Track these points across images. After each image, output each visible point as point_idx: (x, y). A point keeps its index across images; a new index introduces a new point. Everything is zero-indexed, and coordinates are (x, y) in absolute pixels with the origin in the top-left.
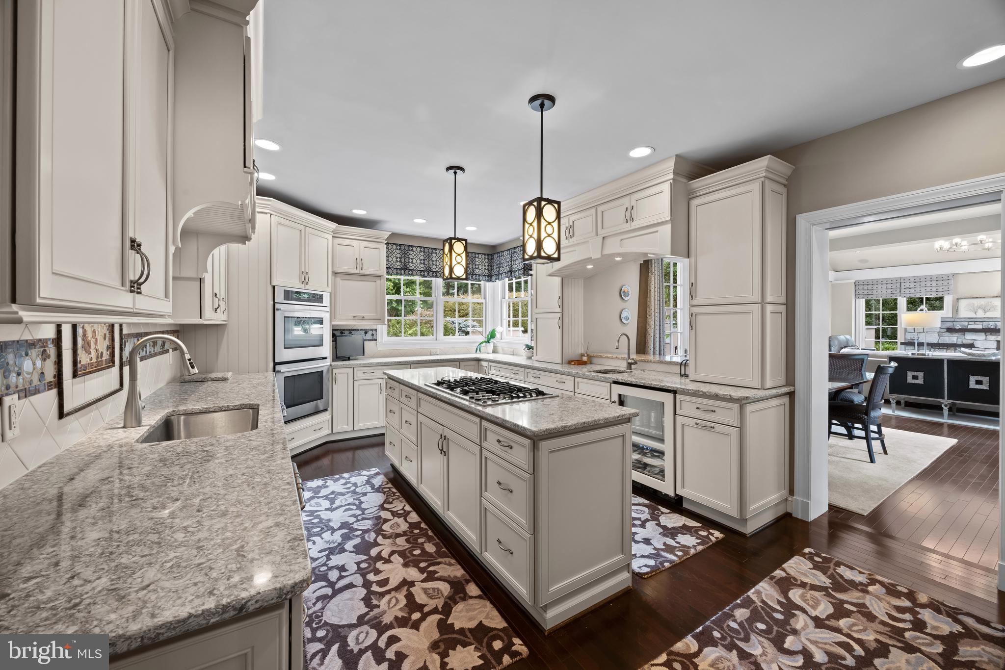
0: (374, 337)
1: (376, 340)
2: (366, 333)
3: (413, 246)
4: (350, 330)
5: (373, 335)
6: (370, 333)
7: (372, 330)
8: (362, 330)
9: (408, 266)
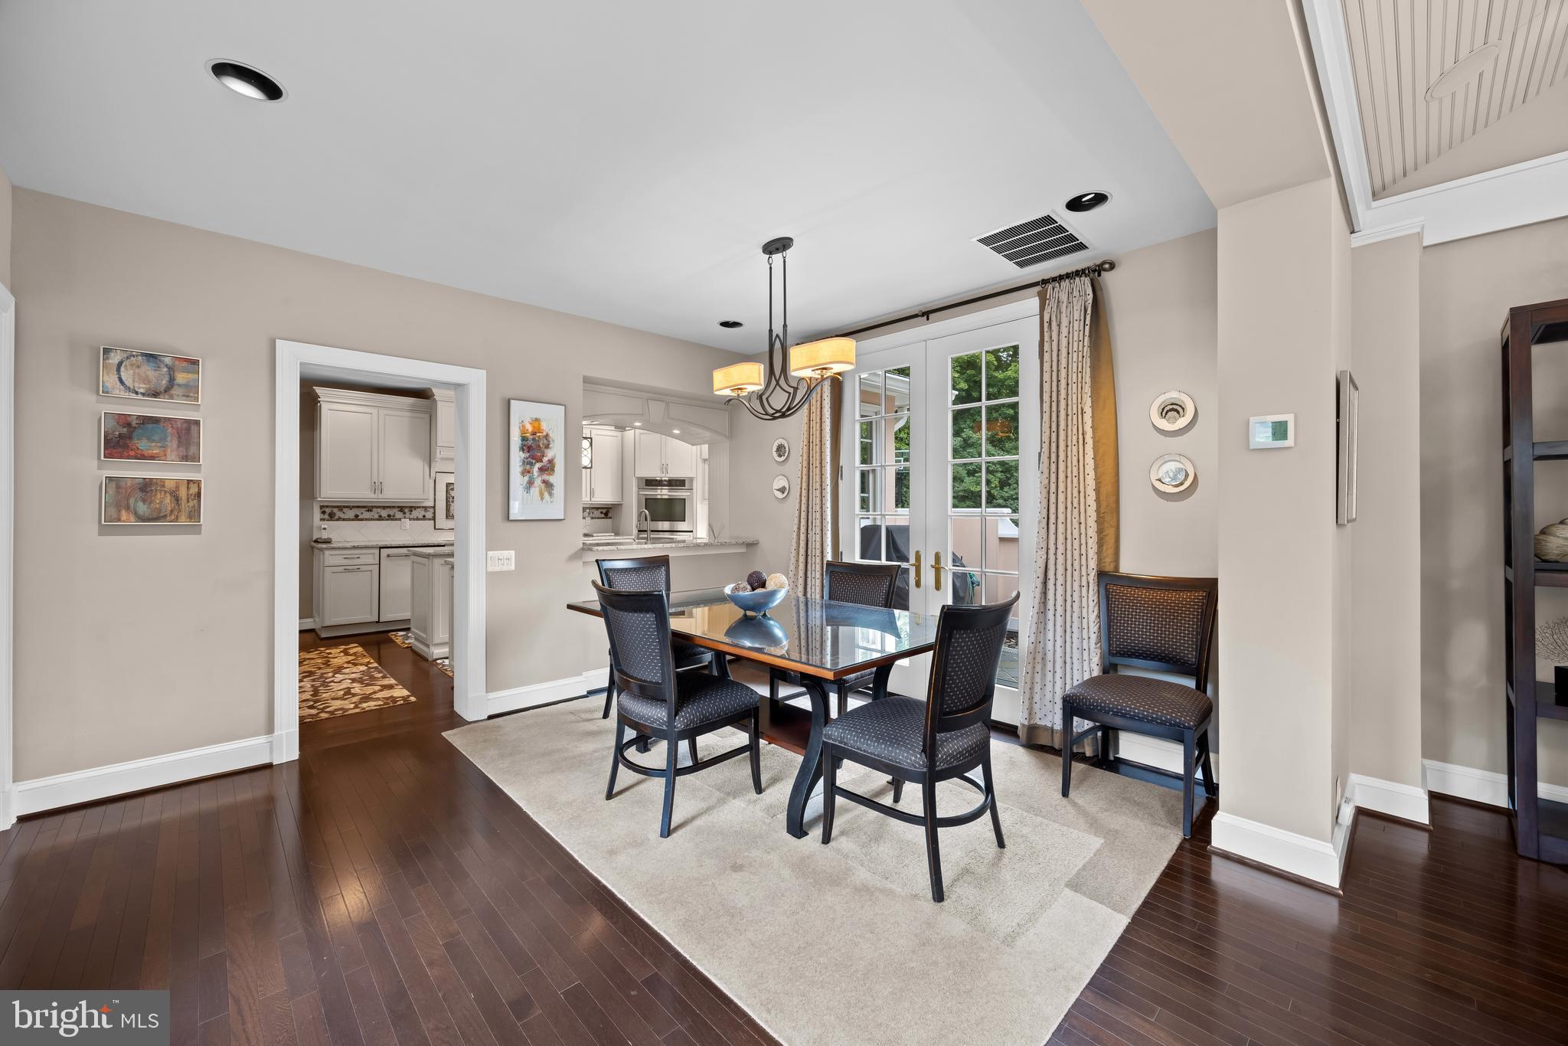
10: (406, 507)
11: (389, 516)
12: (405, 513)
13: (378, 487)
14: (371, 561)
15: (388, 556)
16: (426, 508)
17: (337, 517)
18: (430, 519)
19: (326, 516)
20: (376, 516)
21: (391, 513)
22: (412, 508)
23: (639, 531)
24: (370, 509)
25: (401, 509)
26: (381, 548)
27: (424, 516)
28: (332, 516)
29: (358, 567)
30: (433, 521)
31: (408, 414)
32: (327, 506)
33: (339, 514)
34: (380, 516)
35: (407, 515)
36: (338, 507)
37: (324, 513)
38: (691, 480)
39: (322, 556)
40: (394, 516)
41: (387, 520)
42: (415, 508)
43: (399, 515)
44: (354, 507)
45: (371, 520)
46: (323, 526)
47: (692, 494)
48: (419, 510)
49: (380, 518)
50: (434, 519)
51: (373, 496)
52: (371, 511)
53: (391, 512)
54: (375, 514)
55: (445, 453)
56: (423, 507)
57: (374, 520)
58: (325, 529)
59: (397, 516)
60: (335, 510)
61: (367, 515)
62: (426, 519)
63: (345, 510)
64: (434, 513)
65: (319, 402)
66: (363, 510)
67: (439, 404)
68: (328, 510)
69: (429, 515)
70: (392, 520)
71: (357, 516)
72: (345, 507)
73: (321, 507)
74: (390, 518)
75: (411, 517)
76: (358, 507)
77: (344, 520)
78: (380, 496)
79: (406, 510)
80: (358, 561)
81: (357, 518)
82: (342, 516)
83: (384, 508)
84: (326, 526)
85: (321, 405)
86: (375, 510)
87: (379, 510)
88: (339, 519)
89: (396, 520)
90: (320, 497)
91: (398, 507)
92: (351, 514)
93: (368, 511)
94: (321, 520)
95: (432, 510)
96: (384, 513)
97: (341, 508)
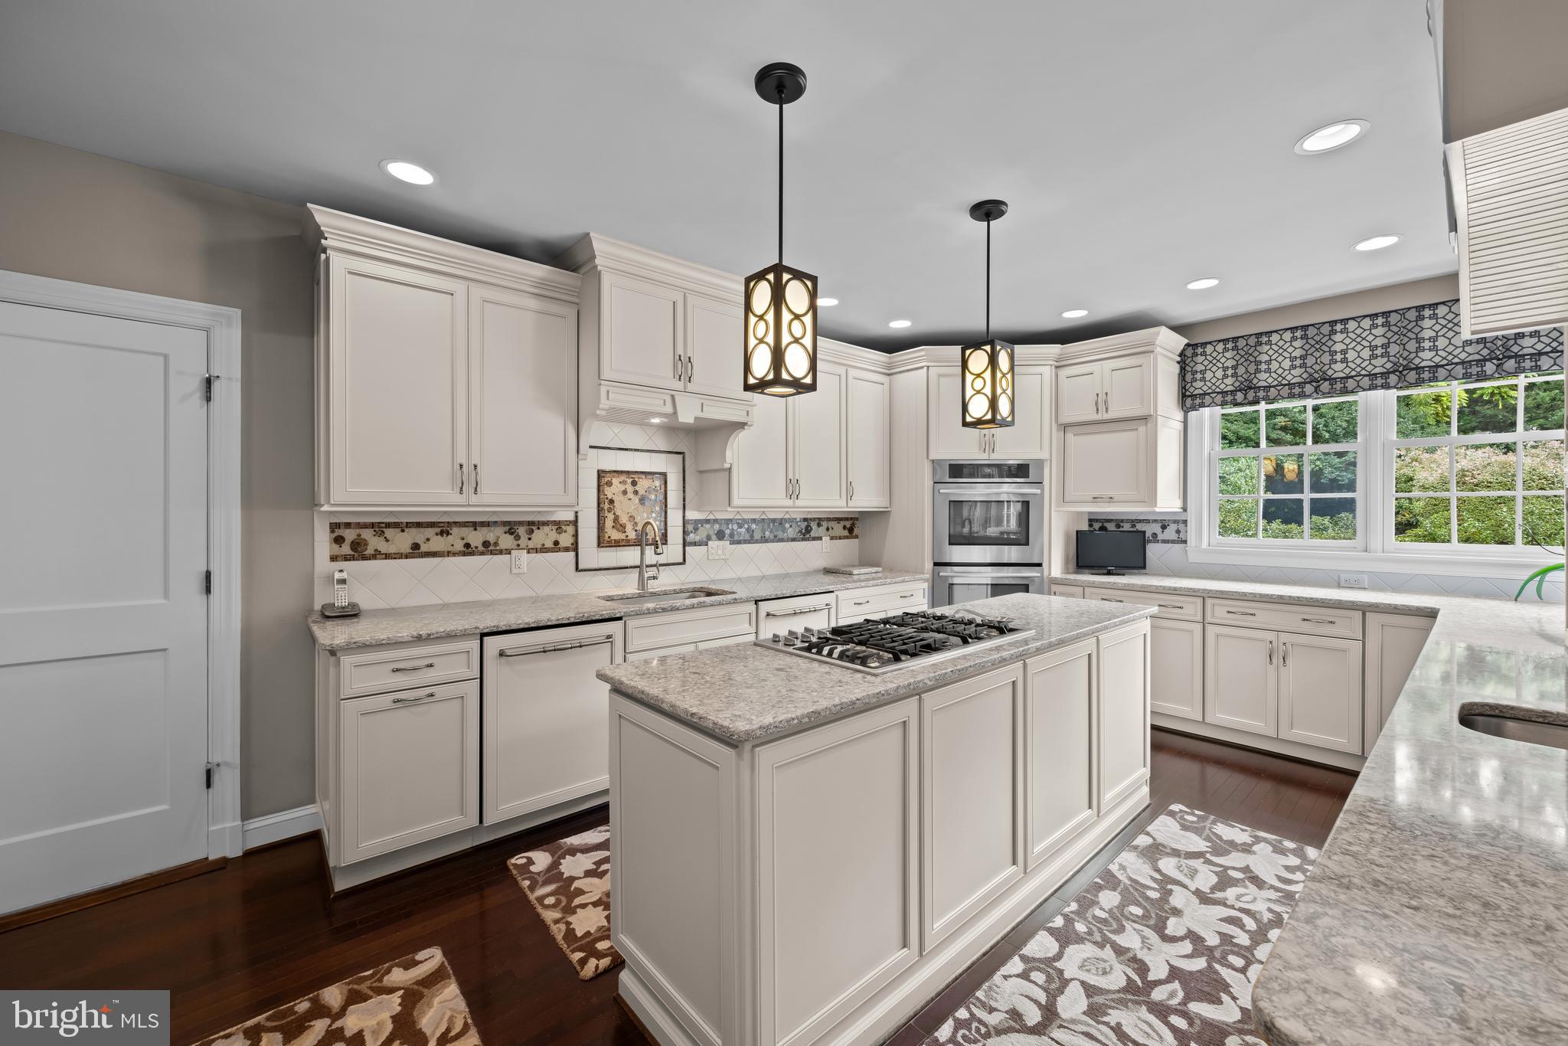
0: (1182, 535)
1: (1185, 542)
2: (1164, 527)
3: (1269, 333)
4: (1132, 521)
5: (1178, 532)
6: (1173, 527)
7: (1176, 522)
8: (1155, 521)
9: (1255, 381)
10: (521, 523)
11: (486, 544)
12: (518, 538)
13: (467, 477)
14: (463, 672)
15: (502, 654)
16: (559, 526)
17: (370, 551)
18: (567, 549)
19: (346, 549)
20: (459, 546)
21: (491, 538)
22: (532, 526)
23: (936, 564)
24: (444, 530)
25: (511, 528)
26: (483, 635)
27: (556, 543)
28: (359, 551)
29: (429, 690)
30: (572, 554)
31: (533, 303)
32: (348, 525)
33: (374, 543)
34: (467, 546)
35: (523, 541)
36: (372, 525)
37: (339, 540)
38: (1040, 463)
39: (332, 670)
40: (496, 544)
41: (482, 554)
42: (540, 524)
43: (506, 541)
44: (409, 525)
45: (449, 554)
46: (337, 576)
47: (1043, 490)
48: (546, 529)
49: (468, 550)
50: (575, 548)
51: (460, 499)
52: (448, 534)
53: (490, 535)
54: (455, 540)
55: (620, 399)
56: (555, 523)
57: (455, 554)
58: (343, 581)
59: (503, 545)
60: (367, 534)
61: (438, 543)
62: (559, 550)
63: (389, 532)
64: (576, 535)
65: (324, 250)
66: (430, 532)
67: (607, 280)
68: (350, 535)
69: (566, 540)
70: (492, 553)
71: (416, 546)
72: (388, 525)
73: (334, 527)
74: (489, 549)
75: (531, 544)
76: (419, 525)
77: (387, 556)
78: (474, 500)
79: (521, 531)
80: (430, 676)
81: (415, 551)
82: (383, 547)
83: (475, 525)
84: (344, 575)
85: (327, 259)
86: (455, 531)
87: (464, 531)
88: (376, 555)
89: (501, 552)
90: (328, 502)
91: (505, 523)
92: (402, 541)
93: (442, 533)
94: (334, 558)
95: (570, 529)
96: (476, 538)
97: (379, 528)
